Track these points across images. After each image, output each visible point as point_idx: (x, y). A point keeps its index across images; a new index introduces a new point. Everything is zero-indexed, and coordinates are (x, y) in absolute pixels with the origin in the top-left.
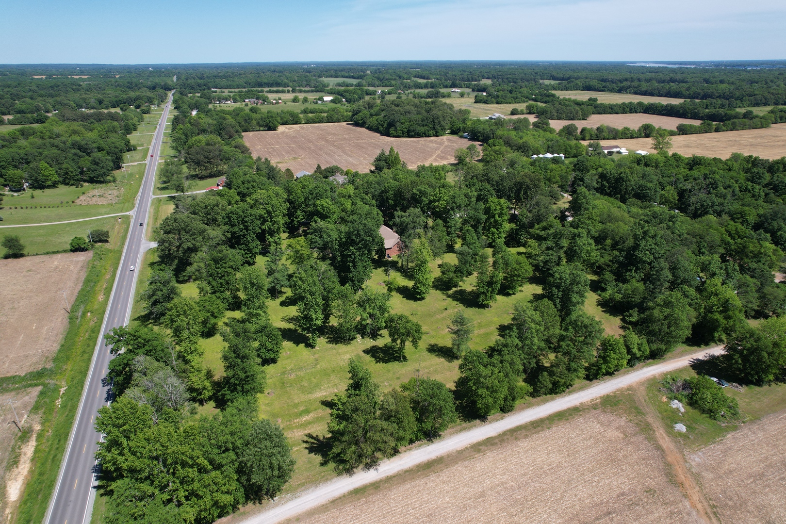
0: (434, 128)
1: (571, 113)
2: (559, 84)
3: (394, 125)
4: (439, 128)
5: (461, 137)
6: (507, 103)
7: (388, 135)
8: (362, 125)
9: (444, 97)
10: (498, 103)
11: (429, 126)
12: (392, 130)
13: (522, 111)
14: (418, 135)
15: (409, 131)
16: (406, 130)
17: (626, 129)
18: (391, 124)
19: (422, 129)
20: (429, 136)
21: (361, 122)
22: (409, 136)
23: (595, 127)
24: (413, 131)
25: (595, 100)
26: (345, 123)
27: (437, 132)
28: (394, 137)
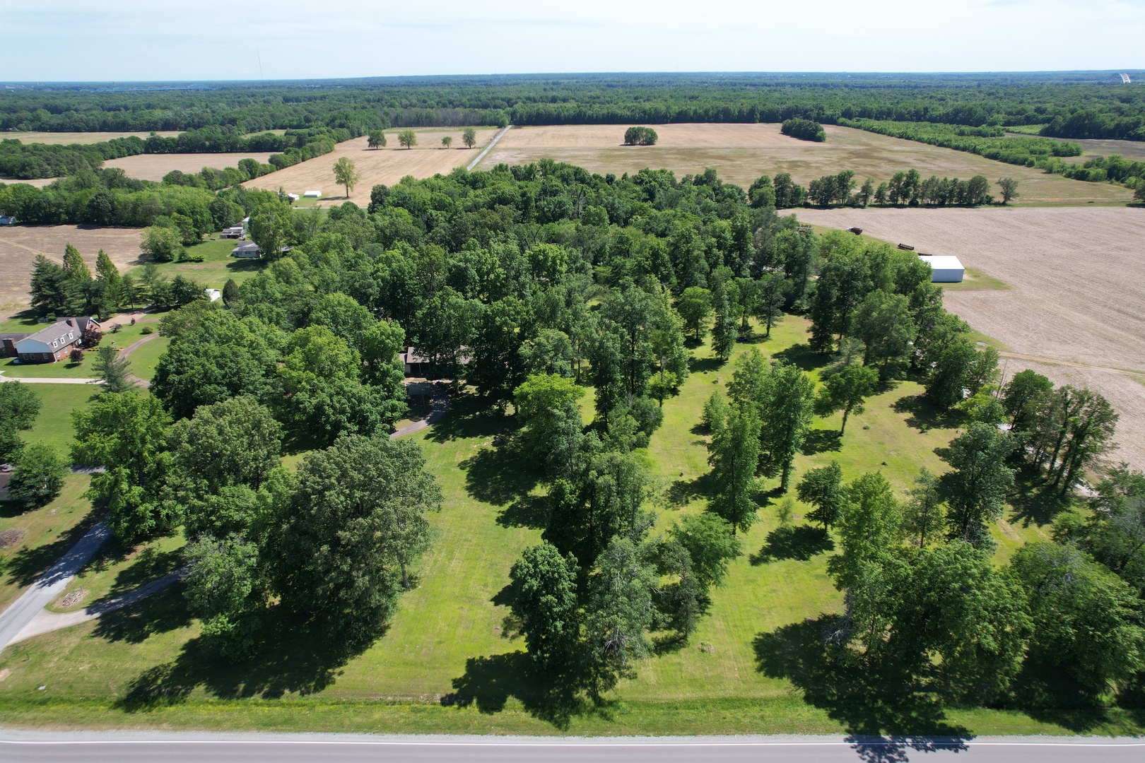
23: (197, 171)
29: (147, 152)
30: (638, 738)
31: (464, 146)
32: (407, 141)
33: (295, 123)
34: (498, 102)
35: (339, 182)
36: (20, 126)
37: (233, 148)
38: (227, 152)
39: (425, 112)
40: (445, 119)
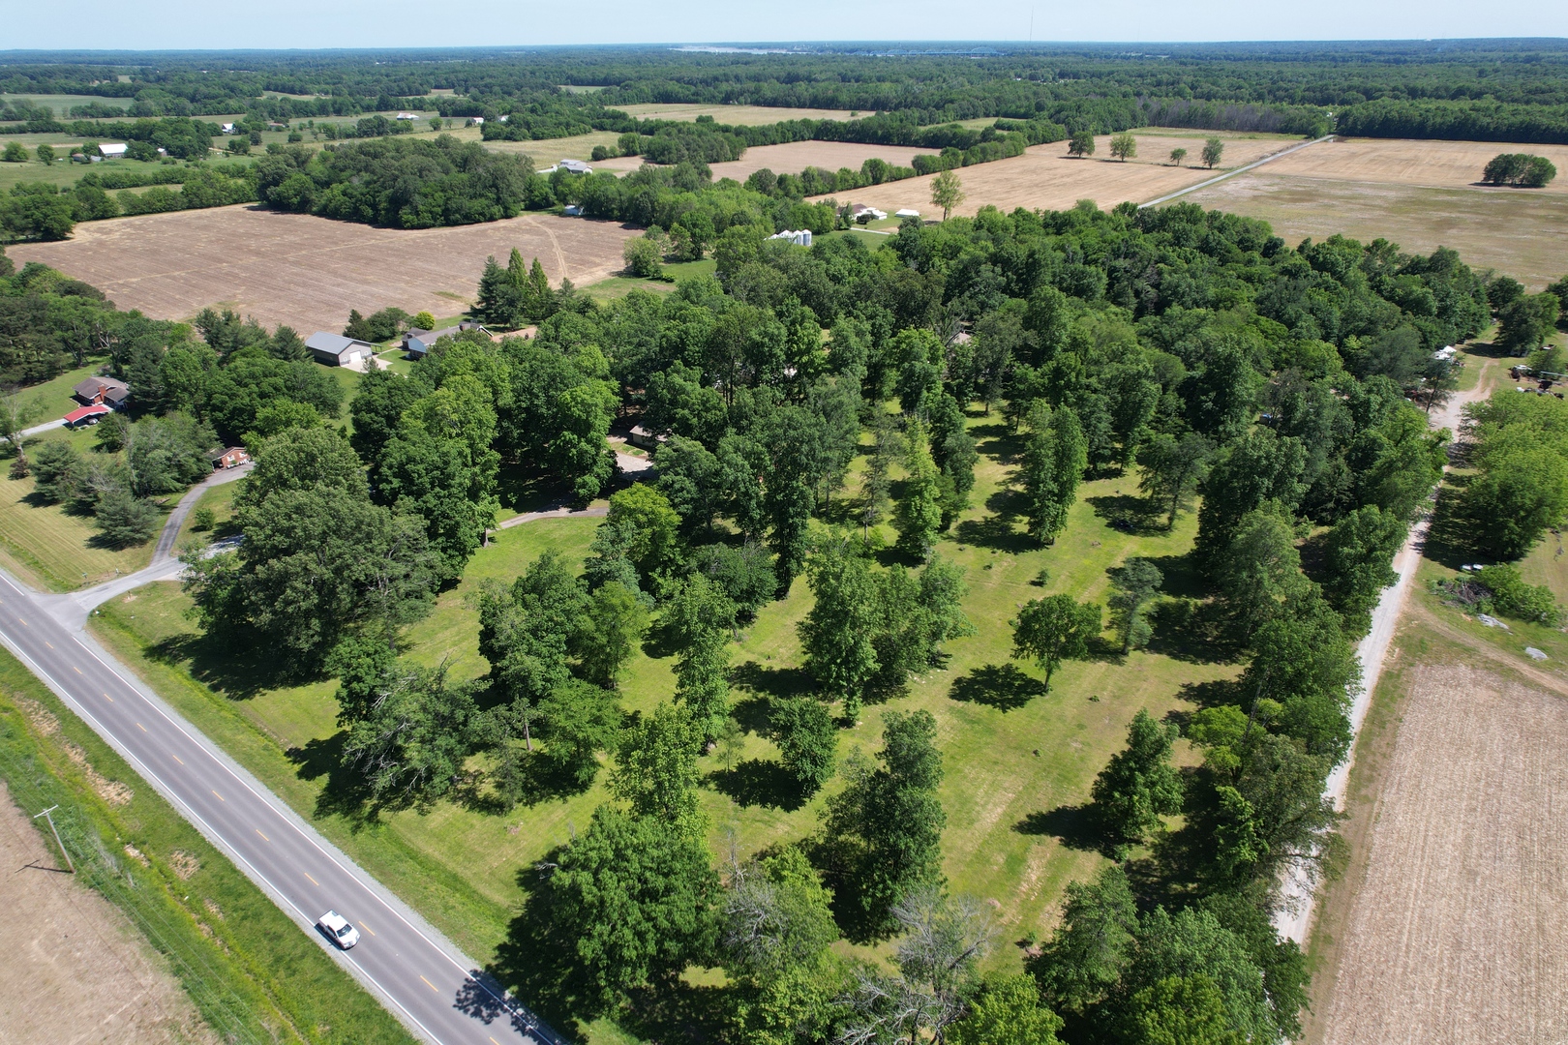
0: (498, 201)
1: (712, 148)
2: (605, 92)
3: (407, 202)
4: (510, 200)
5: (562, 214)
6: (554, 137)
7: (398, 225)
8: (303, 207)
9: (397, 132)
10: (536, 138)
11: (487, 198)
12: (405, 214)
13: (612, 150)
14: (469, 219)
15: (446, 212)
16: (439, 210)
17: (845, 171)
18: (399, 200)
19: (477, 205)
20: (492, 219)
21: (295, 200)
22: (450, 223)
23: (799, 172)
24: (458, 211)
25: (710, 119)
26: (239, 208)
27: (506, 209)
28: (413, 228)
29: (816, 138)
30: (347, 859)
31: (1201, 164)
32: (1123, 151)
33: (1022, 110)
34: (1350, 95)
35: (936, 203)
36: (742, 99)
37: (905, 141)
38: (899, 145)
39: (1200, 105)
40: (1231, 119)
